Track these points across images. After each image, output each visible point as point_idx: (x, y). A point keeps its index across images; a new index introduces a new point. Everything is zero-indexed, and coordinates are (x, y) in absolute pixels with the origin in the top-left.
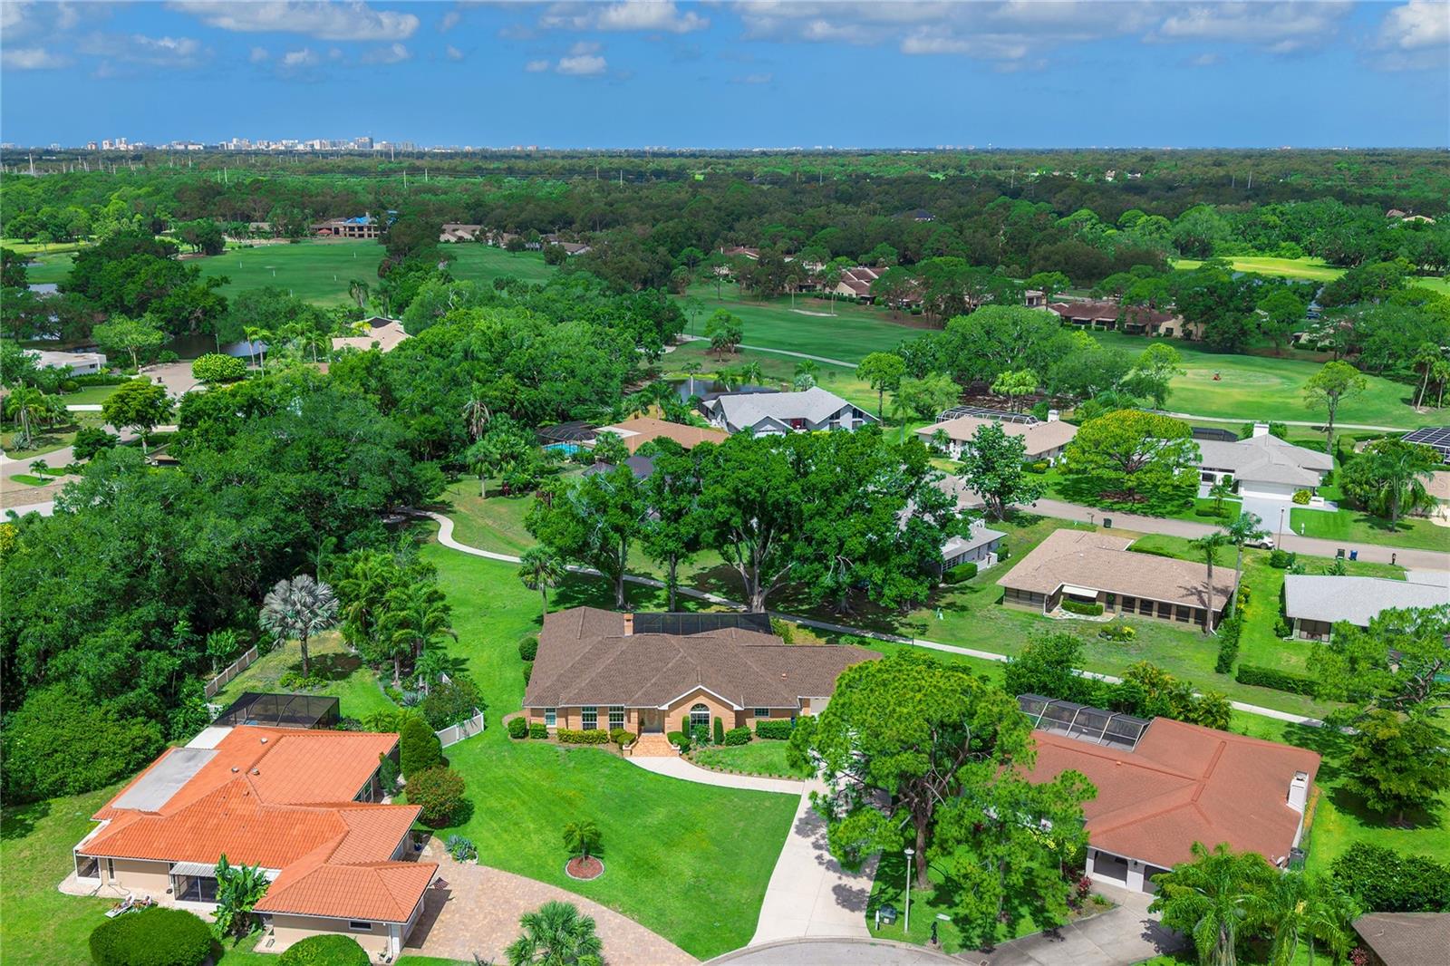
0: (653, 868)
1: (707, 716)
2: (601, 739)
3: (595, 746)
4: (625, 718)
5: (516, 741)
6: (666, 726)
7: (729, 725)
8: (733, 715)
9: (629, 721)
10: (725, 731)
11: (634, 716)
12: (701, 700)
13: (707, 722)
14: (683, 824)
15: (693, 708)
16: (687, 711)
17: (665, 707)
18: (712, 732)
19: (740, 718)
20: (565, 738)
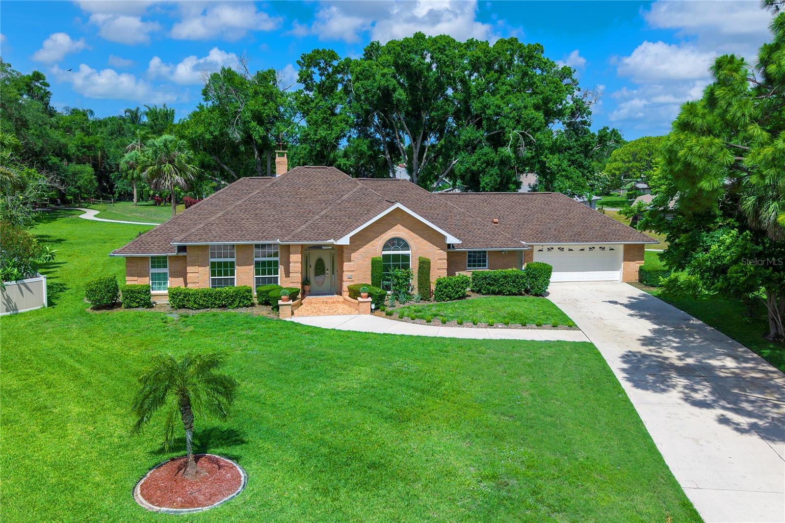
0: (373, 466)
1: (406, 258)
2: (242, 299)
3: (231, 311)
4: (281, 269)
5: (98, 312)
6: (346, 275)
7: (439, 272)
8: (444, 255)
9: (287, 273)
10: (433, 280)
11: (296, 259)
12: (399, 231)
13: (406, 267)
14: (413, 384)
15: (386, 247)
16: (376, 248)
17: (345, 241)
18: (414, 282)
19: (454, 258)
20: (180, 300)
